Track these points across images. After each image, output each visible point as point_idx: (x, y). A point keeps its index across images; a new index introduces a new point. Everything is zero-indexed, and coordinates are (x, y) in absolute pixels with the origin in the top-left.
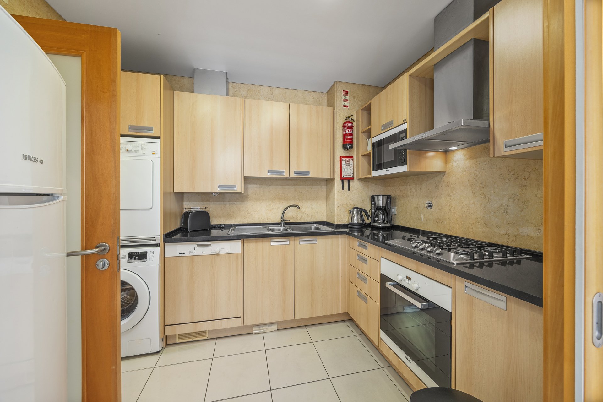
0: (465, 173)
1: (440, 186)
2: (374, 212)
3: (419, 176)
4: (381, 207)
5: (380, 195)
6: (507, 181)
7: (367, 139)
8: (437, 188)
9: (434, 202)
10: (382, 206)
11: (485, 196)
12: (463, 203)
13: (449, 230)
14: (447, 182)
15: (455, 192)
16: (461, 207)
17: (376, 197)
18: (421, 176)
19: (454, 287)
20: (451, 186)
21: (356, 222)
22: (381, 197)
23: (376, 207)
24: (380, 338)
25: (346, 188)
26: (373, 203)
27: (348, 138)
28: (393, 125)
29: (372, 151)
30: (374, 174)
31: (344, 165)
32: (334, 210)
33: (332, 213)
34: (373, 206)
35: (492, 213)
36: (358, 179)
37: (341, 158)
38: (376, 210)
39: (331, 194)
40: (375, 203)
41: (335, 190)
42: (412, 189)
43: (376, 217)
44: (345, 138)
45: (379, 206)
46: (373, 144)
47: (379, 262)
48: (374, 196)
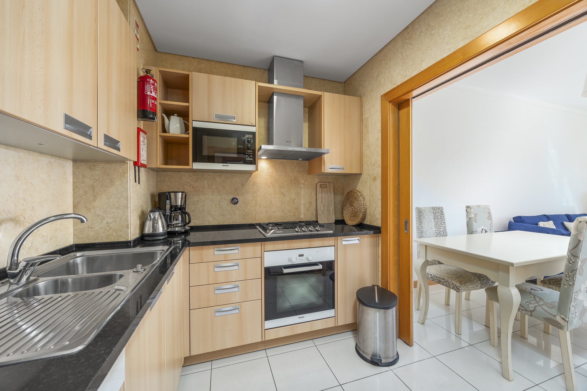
0: (268, 177)
1: (246, 185)
2: (169, 214)
3: (222, 174)
4: (179, 207)
5: (179, 192)
6: (294, 184)
8: (243, 186)
9: (240, 198)
10: (181, 205)
11: (282, 193)
12: (266, 198)
14: (254, 182)
15: (260, 190)
16: (265, 201)
17: (172, 195)
18: (224, 174)
19: (336, 246)
20: (257, 185)
21: (161, 230)
22: (180, 194)
23: (171, 207)
24: (265, 330)
25: (137, 180)
26: (168, 202)
27: (152, 103)
28: (235, 121)
29: (190, 136)
30: (197, 166)
31: (141, 143)
32: (124, 217)
33: (111, 223)
34: (168, 207)
35: (286, 204)
36: (148, 168)
37: (139, 130)
38: (172, 211)
39: (106, 189)
40: (170, 201)
41: (128, 182)
42: (211, 186)
43: (174, 220)
44: (149, 102)
45: (176, 206)
46: (195, 129)
47: (262, 258)
48: (169, 193)
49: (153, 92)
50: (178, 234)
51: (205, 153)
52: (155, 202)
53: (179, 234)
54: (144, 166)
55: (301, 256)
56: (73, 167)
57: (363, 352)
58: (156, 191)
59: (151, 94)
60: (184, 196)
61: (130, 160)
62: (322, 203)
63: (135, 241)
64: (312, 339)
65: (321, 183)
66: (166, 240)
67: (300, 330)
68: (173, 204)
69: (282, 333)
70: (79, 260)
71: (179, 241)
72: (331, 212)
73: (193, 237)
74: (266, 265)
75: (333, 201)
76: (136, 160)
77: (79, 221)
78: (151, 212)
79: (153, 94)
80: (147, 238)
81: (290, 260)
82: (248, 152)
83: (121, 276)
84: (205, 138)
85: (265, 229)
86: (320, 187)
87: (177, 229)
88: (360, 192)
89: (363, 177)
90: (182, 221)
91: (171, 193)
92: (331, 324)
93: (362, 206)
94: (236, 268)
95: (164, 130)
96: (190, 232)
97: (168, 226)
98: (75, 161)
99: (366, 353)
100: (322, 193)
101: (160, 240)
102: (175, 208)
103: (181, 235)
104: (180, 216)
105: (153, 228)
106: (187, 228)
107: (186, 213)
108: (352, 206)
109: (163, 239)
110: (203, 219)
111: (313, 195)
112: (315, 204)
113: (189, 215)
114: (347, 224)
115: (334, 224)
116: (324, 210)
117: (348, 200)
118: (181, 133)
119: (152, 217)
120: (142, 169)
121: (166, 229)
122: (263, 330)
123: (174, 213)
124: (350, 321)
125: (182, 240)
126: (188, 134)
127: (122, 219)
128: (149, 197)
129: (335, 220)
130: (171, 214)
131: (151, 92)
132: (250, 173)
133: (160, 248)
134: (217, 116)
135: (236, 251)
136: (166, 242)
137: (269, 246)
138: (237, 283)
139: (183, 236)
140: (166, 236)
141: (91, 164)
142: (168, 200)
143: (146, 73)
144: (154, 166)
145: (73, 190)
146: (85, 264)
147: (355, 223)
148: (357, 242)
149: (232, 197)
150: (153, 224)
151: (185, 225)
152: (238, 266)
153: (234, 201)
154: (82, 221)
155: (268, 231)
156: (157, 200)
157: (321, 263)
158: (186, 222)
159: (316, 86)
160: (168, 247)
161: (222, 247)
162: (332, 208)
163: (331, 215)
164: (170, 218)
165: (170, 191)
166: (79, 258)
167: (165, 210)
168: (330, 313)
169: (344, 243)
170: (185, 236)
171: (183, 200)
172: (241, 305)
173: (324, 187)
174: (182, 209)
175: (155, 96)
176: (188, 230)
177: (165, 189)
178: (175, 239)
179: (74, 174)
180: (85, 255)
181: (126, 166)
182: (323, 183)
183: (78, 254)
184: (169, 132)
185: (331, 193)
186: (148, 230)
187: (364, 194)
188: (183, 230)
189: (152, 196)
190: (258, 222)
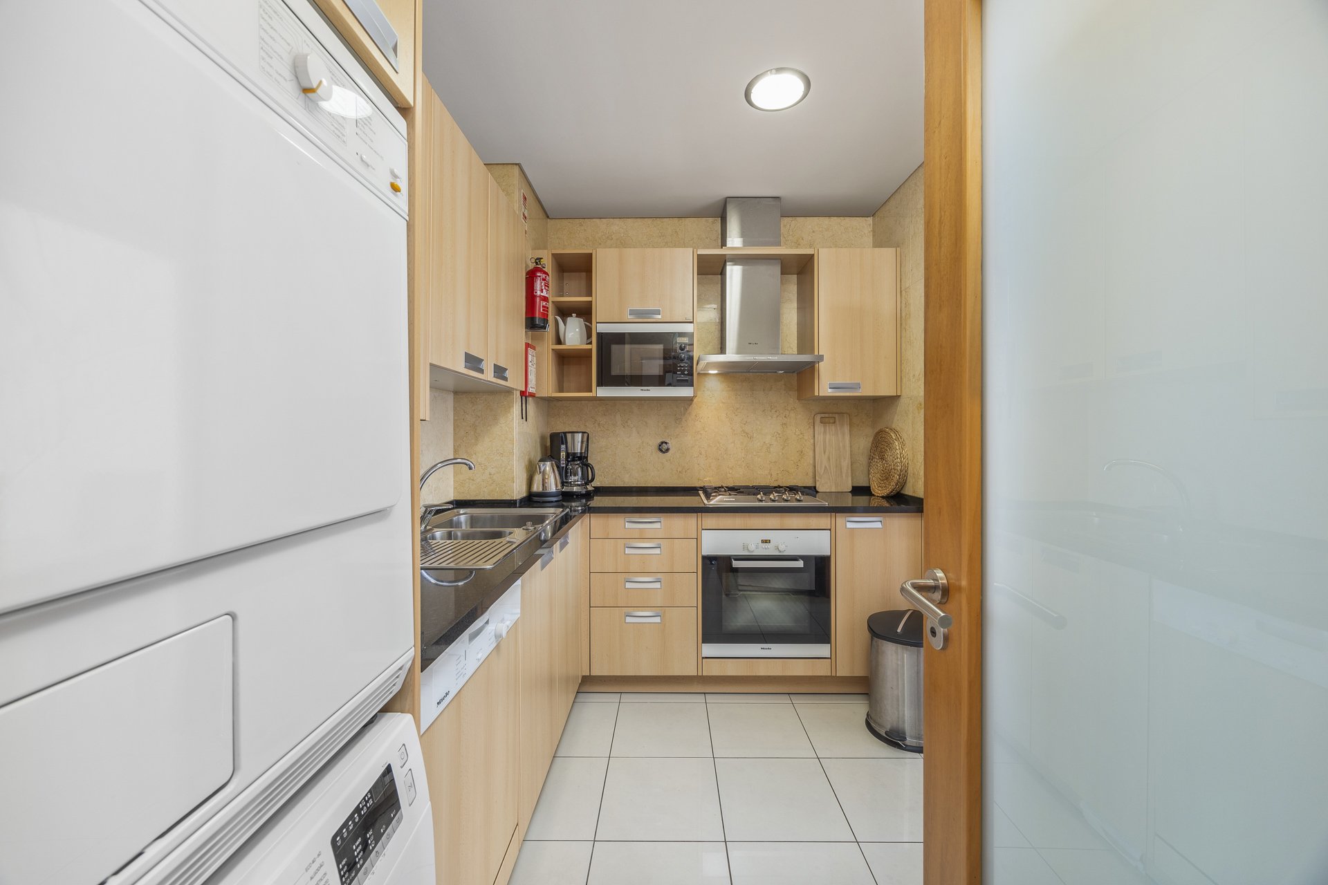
1: (683, 420)
2: (564, 465)
3: (643, 402)
4: (579, 455)
5: (578, 433)
7: (558, 318)
8: (678, 422)
9: (673, 443)
10: (581, 453)
11: (747, 433)
12: (719, 442)
13: (699, 480)
14: (696, 415)
15: (706, 429)
16: (716, 448)
17: (569, 436)
18: (647, 402)
19: (833, 530)
20: (702, 420)
21: (553, 489)
22: (580, 435)
23: (568, 455)
24: (703, 658)
25: (524, 416)
26: (563, 447)
27: (543, 306)
28: (659, 317)
29: (594, 347)
30: (603, 392)
31: (530, 364)
32: (509, 468)
33: (494, 474)
34: (563, 454)
35: (755, 453)
36: (537, 397)
37: (527, 345)
38: (569, 462)
39: (489, 428)
40: (567, 447)
41: (513, 419)
42: (627, 422)
43: (571, 475)
44: (540, 304)
45: (574, 454)
46: (600, 335)
47: (698, 539)
48: (565, 433)
49: (544, 290)
50: (577, 496)
51: (615, 371)
52: (546, 447)
53: (579, 496)
54: (532, 395)
55: (766, 542)
56: (454, 401)
57: (875, 722)
58: (548, 432)
59: (542, 294)
60: (585, 439)
61: (516, 390)
62: (824, 453)
63: (521, 500)
64: (789, 694)
65: (823, 415)
66: (560, 503)
67: (762, 670)
68: (570, 451)
69: (732, 669)
70: (463, 518)
71: (577, 505)
72: (844, 470)
73: (598, 501)
74: (705, 553)
75: (848, 448)
76: (524, 390)
77: (467, 467)
78: (540, 461)
79: (544, 294)
80: (536, 499)
81: (745, 547)
82: (680, 366)
83: (510, 533)
84: (615, 348)
85: (708, 496)
86: (821, 423)
87: (575, 489)
88: (896, 432)
89: (903, 401)
90: (583, 478)
91: (567, 434)
92: (822, 670)
93: (897, 458)
94: (657, 551)
95: (559, 341)
96: (594, 496)
97: (563, 484)
98: (456, 393)
99: (880, 725)
100: (825, 432)
101: (552, 502)
102: (572, 457)
103: (581, 498)
104: (579, 469)
105: (543, 485)
106: (590, 488)
107: (588, 465)
108: (882, 459)
109: (556, 501)
110: (614, 476)
111: (806, 438)
112: (811, 454)
113: (592, 469)
114: (874, 495)
115: (850, 494)
116: (830, 467)
117: (877, 447)
118: (581, 344)
119: (542, 470)
120: (530, 400)
121: (559, 487)
122: (700, 659)
123: (571, 465)
124: (859, 672)
125: (582, 507)
126: (591, 343)
127: (507, 470)
128: (538, 440)
129: (853, 487)
130: (567, 465)
131: (542, 291)
132: (689, 400)
133: (552, 510)
134: (632, 312)
135: (657, 526)
136: (558, 505)
137: (710, 520)
138: (659, 576)
139: (584, 501)
140: (560, 498)
141: (472, 396)
142: (563, 444)
143: (535, 264)
144: (544, 394)
145: (454, 430)
146: (468, 523)
147: (885, 492)
148: (879, 525)
149: (659, 441)
150: (543, 480)
151: (586, 484)
152: (659, 549)
153: (663, 448)
154: (470, 468)
155: (711, 498)
156: (549, 444)
157: (803, 558)
158: (588, 479)
159: (813, 232)
160: (561, 509)
161: (636, 517)
162: (846, 463)
163: (844, 475)
164: (566, 473)
165: (567, 430)
166: (463, 516)
167: (559, 459)
168: (822, 650)
169: (849, 525)
170: (587, 501)
171: (584, 445)
172: (665, 611)
173: (830, 423)
174: (582, 459)
175: (547, 296)
176: (590, 491)
177: (560, 428)
178: (573, 504)
179: (455, 409)
180: (468, 512)
181: (512, 396)
182: (827, 415)
183: (462, 511)
184: (564, 344)
185: (843, 434)
186: (537, 487)
187: (905, 436)
188: (584, 491)
189: (543, 438)
190: (702, 485)
